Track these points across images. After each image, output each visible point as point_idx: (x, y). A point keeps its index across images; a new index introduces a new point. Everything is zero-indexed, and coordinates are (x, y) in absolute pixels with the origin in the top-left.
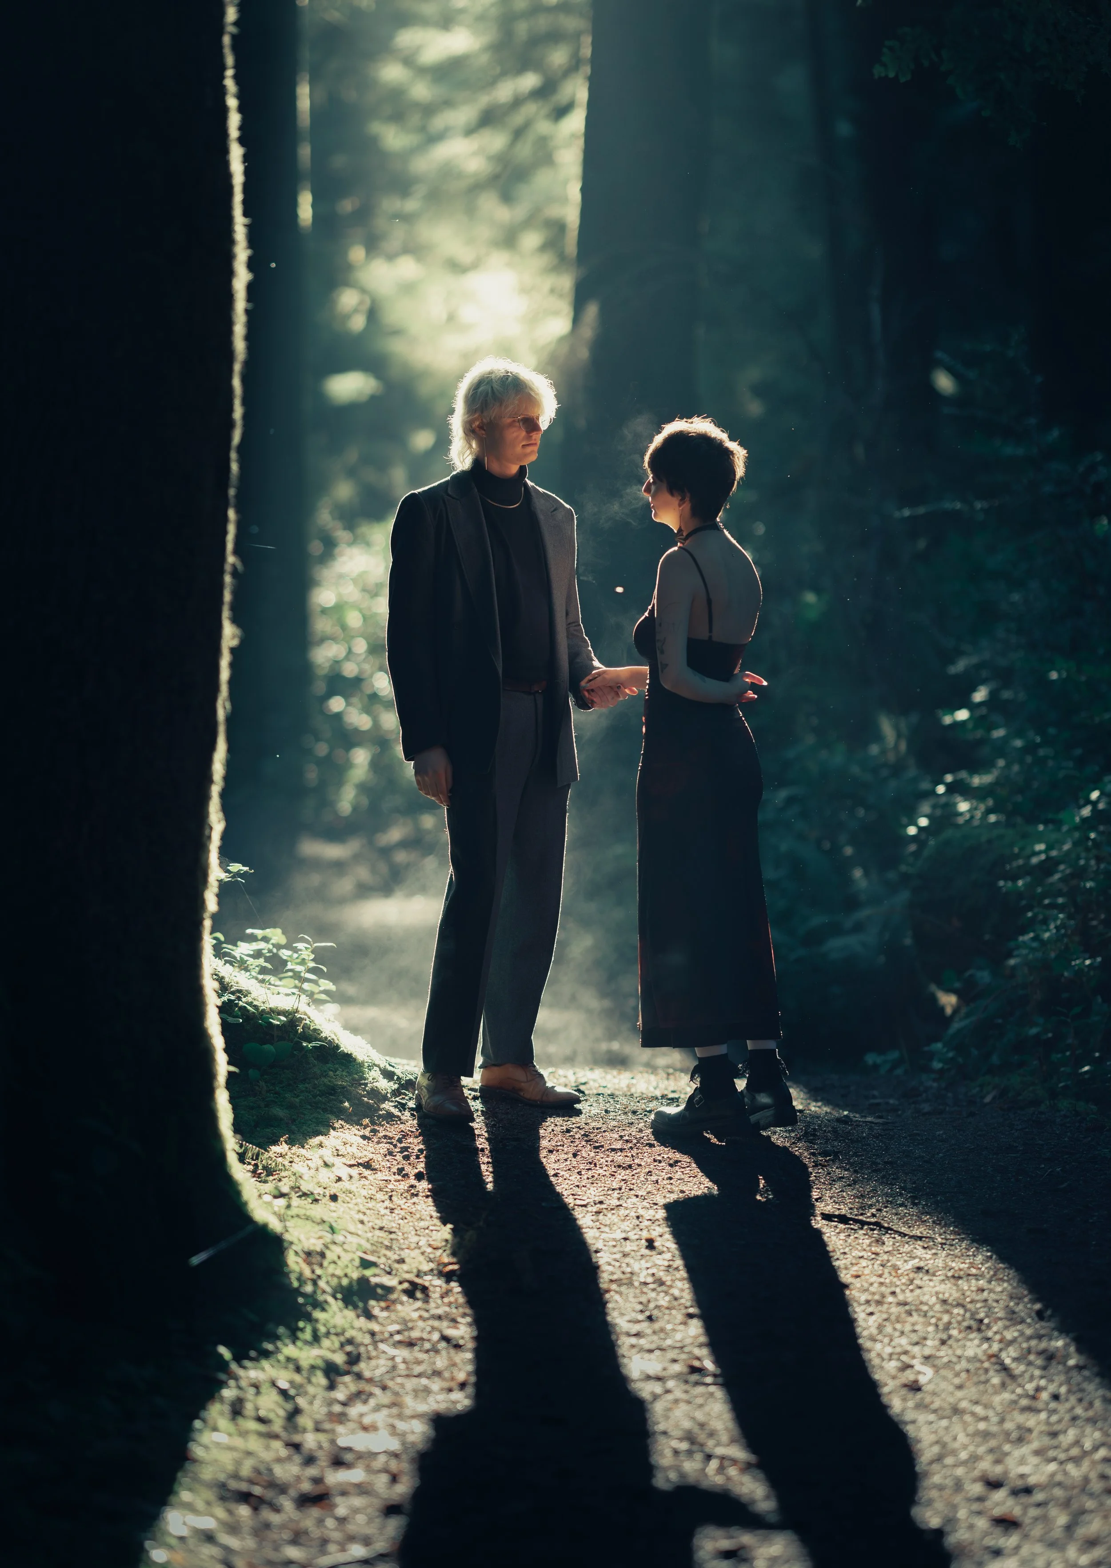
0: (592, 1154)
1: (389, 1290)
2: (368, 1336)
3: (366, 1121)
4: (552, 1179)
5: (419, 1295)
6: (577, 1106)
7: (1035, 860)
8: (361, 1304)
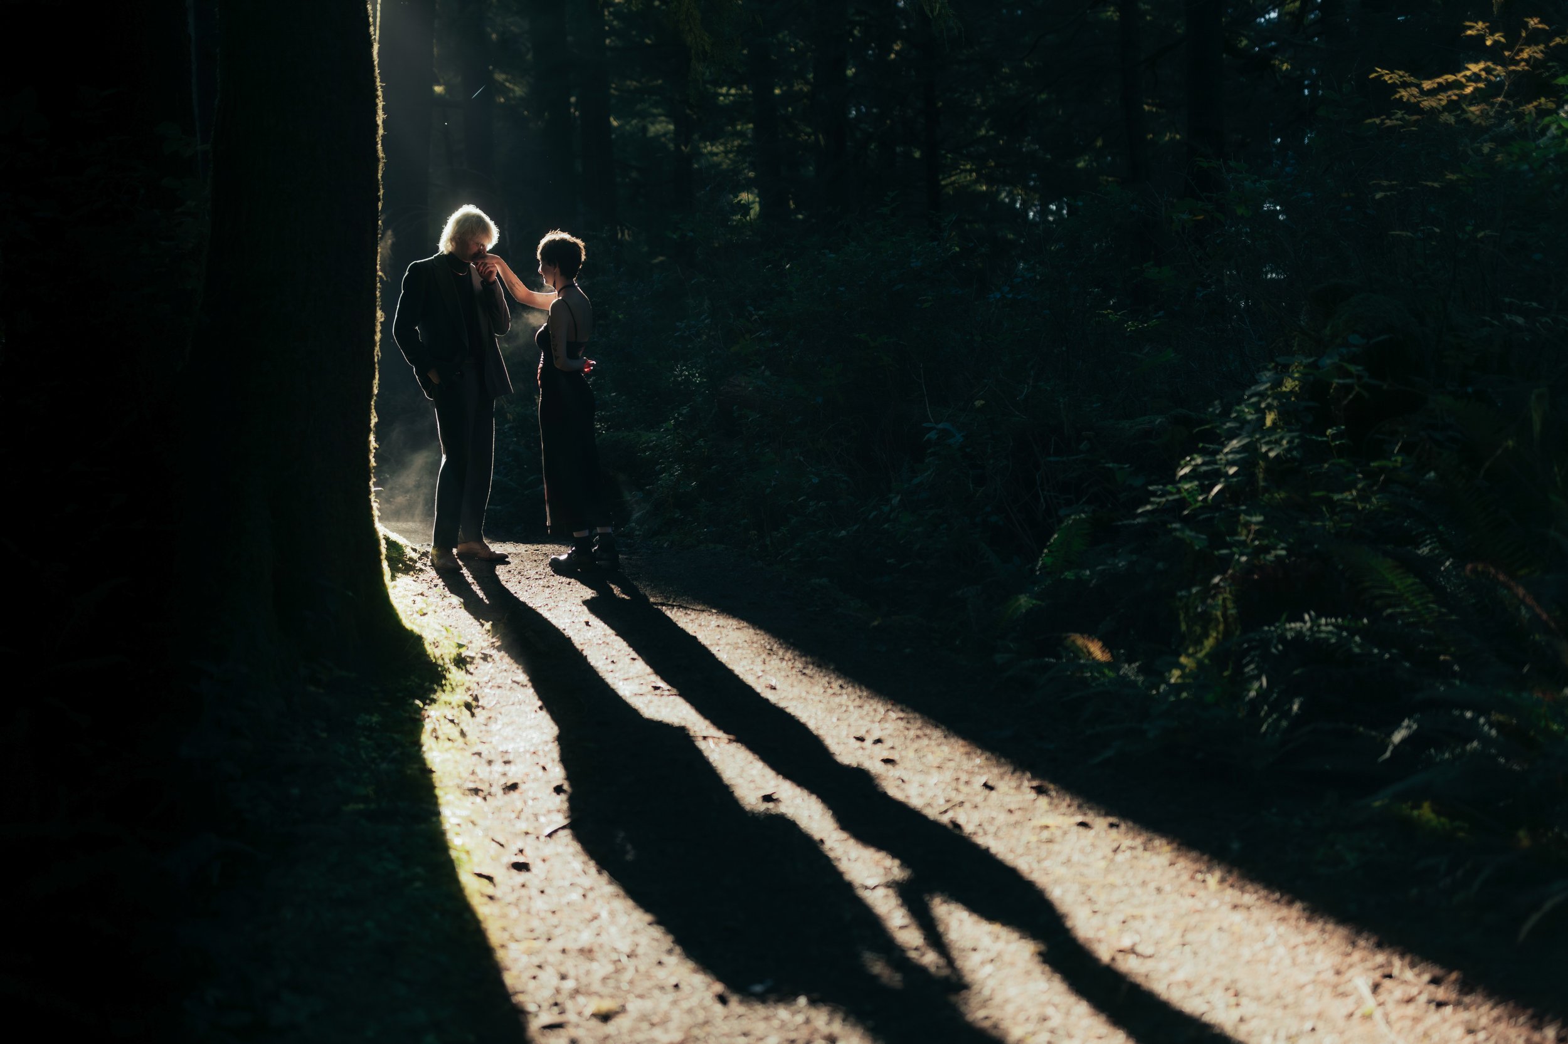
0: (528, 582)
1: (473, 658)
2: (475, 685)
3: (412, 573)
4: (515, 595)
5: (489, 659)
6: (507, 560)
7: (651, 444)
8: (464, 668)
